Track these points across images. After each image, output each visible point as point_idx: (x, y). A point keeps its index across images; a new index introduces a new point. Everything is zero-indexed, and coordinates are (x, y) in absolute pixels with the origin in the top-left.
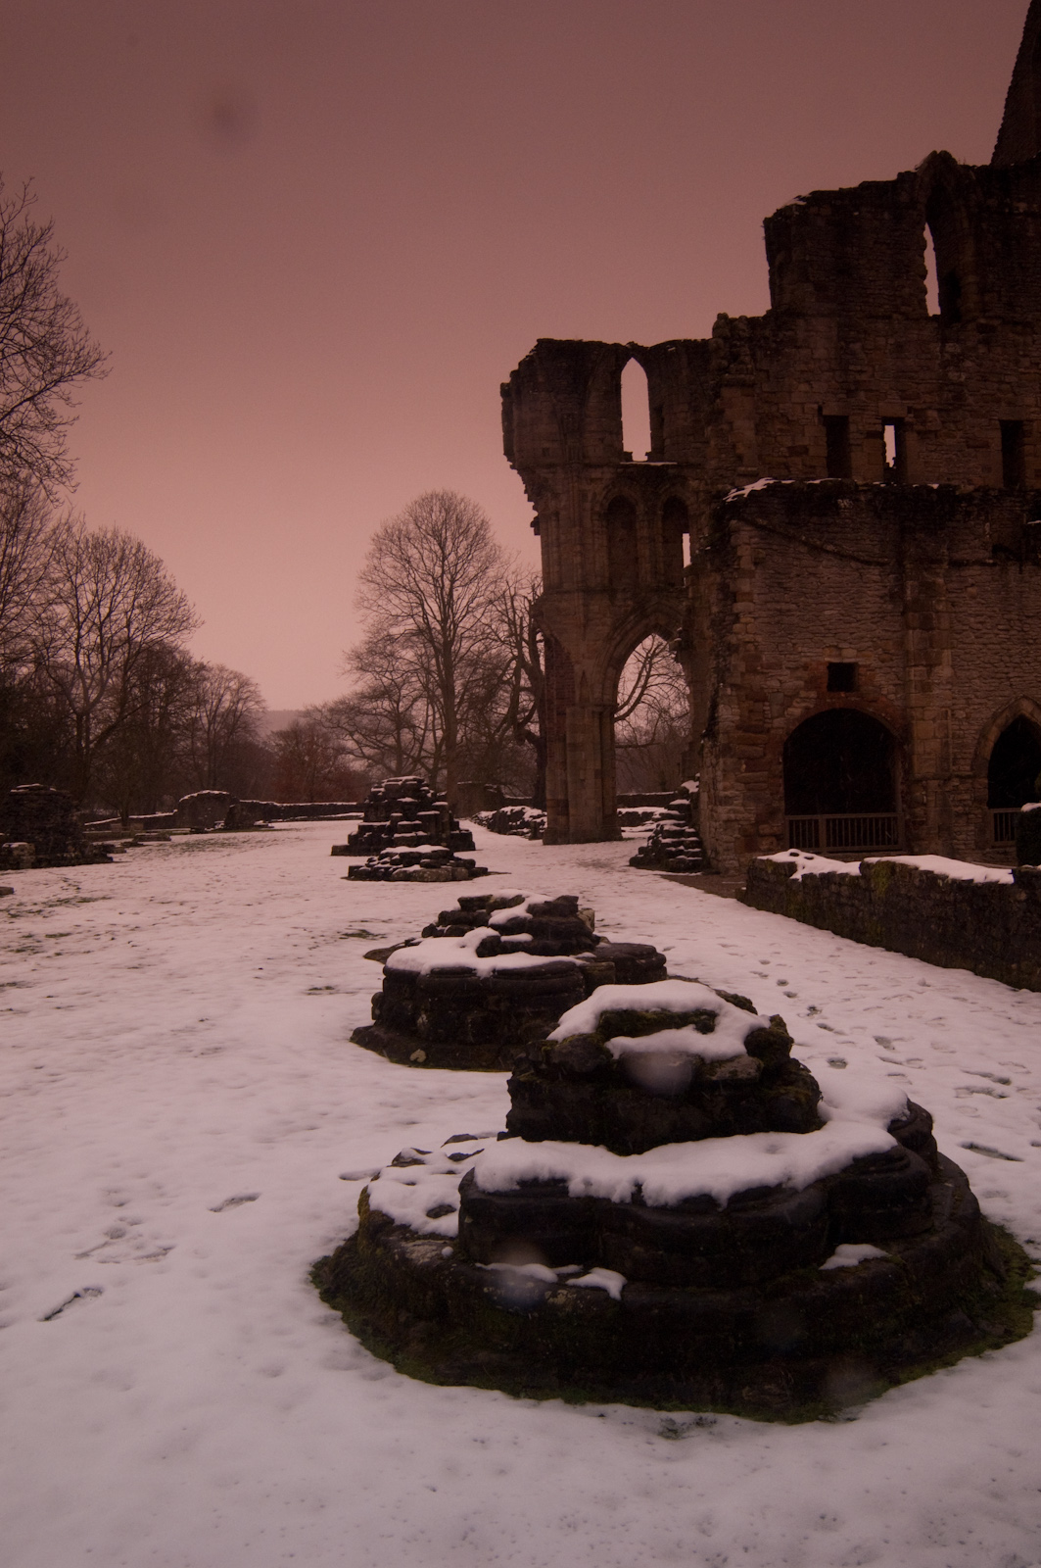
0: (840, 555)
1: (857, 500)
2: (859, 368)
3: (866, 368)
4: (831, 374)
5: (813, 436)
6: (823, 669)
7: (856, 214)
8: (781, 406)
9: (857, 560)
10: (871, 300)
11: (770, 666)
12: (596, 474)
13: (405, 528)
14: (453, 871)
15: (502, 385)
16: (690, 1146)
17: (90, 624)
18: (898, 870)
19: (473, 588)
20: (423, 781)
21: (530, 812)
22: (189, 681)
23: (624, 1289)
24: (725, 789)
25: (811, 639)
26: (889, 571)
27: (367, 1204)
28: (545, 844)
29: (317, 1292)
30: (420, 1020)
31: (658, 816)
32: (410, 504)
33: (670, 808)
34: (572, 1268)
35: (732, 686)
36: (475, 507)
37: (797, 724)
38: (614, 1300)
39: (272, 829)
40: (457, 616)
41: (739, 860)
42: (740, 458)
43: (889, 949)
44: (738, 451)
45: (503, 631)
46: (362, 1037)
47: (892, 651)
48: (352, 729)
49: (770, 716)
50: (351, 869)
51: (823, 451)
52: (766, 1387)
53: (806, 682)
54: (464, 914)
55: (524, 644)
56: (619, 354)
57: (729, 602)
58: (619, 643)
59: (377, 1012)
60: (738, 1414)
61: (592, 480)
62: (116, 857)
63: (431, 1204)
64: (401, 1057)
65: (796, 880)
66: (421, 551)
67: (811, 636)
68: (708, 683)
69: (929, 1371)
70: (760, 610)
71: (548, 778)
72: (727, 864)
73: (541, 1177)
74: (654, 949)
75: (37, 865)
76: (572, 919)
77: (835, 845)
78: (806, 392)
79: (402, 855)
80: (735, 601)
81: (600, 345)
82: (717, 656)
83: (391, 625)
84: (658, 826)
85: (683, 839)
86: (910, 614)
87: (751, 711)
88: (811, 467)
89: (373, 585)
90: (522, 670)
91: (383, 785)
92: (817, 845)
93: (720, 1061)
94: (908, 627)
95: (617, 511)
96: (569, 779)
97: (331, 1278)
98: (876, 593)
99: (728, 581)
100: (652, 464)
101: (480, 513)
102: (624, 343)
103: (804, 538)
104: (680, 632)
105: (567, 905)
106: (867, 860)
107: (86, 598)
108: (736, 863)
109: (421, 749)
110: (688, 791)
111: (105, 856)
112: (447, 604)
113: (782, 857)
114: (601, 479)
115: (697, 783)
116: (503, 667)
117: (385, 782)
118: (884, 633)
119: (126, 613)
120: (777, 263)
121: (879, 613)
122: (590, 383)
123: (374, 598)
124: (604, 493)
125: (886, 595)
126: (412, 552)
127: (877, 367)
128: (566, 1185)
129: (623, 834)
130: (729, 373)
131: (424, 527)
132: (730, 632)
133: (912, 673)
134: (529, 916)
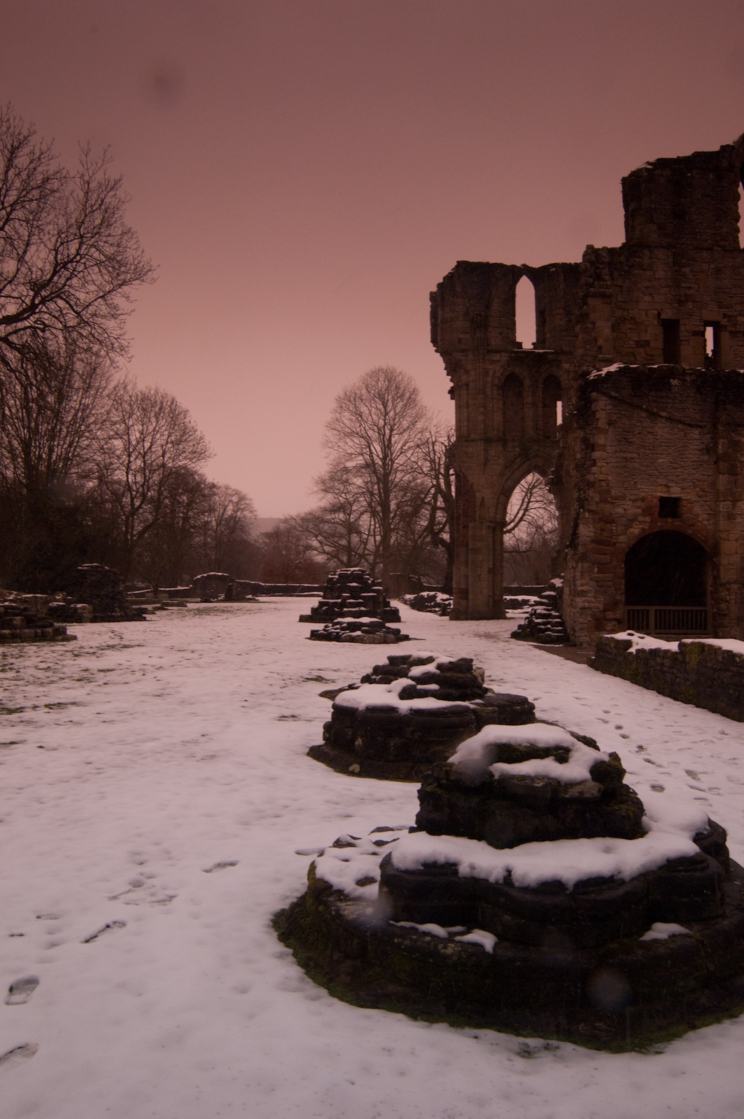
0: (669, 419)
1: (686, 380)
2: (688, 285)
3: (692, 286)
4: (668, 289)
5: (653, 334)
6: (656, 502)
7: (689, 175)
8: (631, 311)
9: (684, 424)
10: (699, 237)
11: (616, 498)
12: (496, 357)
13: (359, 392)
14: (385, 637)
15: (431, 293)
16: (547, 844)
17: (137, 454)
18: (706, 649)
19: (406, 436)
20: (366, 571)
21: (441, 596)
22: (204, 496)
23: (496, 946)
24: (582, 585)
25: (648, 479)
26: (706, 432)
27: (314, 874)
28: (451, 619)
29: (275, 934)
30: (357, 743)
31: (533, 603)
32: (363, 375)
33: (540, 597)
34: (458, 928)
35: (590, 511)
36: (409, 378)
37: (636, 540)
38: (488, 953)
39: (258, 602)
40: (394, 455)
41: (590, 638)
42: (600, 348)
43: (698, 706)
44: (599, 344)
45: (426, 467)
46: (315, 753)
47: (707, 490)
48: (317, 533)
49: (616, 534)
50: (313, 632)
51: (660, 344)
52: (597, 1024)
53: (643, 510)
54: (392, 668)
55: (441, 476)
56: (515, 273)
57: (589, 451)
58: (508, 479)
59: (327, 735)
60: (575, 1042)
61: (493, 362)
62: (148, 617)
63: (360, 876)
64: (342, 768)
65: (632, 653)
66: (370, 408)
67: (647, 477)
68: (572, 509)
69: (718, 1021)
70: (612, 457)
71: (454, 573)
72: (581, 639)
73: (439, 862)
74: (526, 699)
75: (94, 620)
76: (469, 675)
77: (661, 628)
78: (649, 302)
79: (349, 624)
80: (594, 451)
81: (501, 266)
82: (580, 490)
83: (347, 460)
84: (532, 610)
85: (550, 620)
86: (722, 465)
87: (602, 530)
88: (651, 355)
89: (335, 432)
90: (439, 495)
91: (337, 573)
92: (648, 628)
93: (571, 784)
94: (720, 473)
95: (510, 383)
96: (470, 574)
97: (286, 925)
98: (696, 447)
99: (588, 436)
100: (537, 351)
101: (413, 383)
102: (519, 265)
103: (644, 407)
104: (554, 471)
105: (464, 666)
106: (684, 640)
107: (135, 436)
108: (587, 639)
109: (365, 548)
110: (555, 585)
111: (141, 616)
112: (387, 446)
113: (622, 636)
114: (499, 361)
115: (562, 580)
116: (425, 492)
117: (339, 572)
118: (701, 476)
119: (162, 446)
120: (630, 209)
121: (699, 462)
122: (493, 293)
123: (336, 441)
124: (502, 371)
125: (703, 449)
126: (364, 409)
127: (701, 285)
128: (457, 868)
129: (508, 615)
130: (593, 287)
131: (372, 392)
132: (589, 473)
133: (721, 506)
134: (438, 672)
